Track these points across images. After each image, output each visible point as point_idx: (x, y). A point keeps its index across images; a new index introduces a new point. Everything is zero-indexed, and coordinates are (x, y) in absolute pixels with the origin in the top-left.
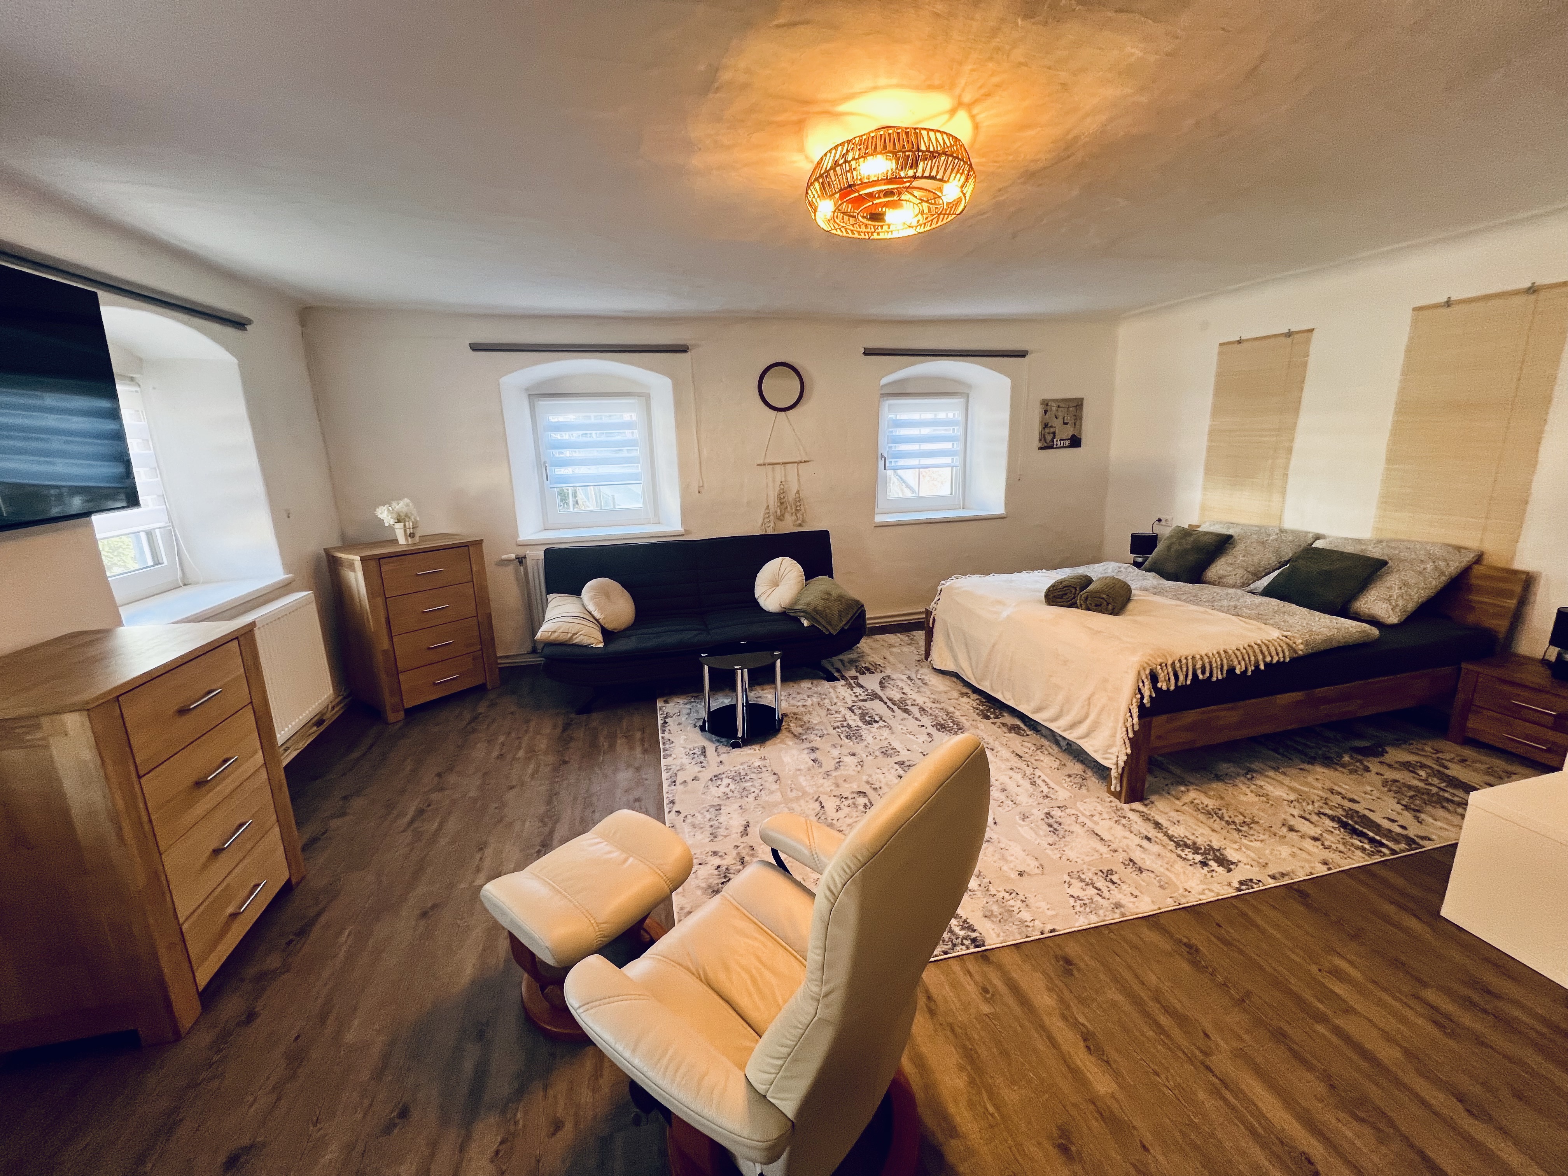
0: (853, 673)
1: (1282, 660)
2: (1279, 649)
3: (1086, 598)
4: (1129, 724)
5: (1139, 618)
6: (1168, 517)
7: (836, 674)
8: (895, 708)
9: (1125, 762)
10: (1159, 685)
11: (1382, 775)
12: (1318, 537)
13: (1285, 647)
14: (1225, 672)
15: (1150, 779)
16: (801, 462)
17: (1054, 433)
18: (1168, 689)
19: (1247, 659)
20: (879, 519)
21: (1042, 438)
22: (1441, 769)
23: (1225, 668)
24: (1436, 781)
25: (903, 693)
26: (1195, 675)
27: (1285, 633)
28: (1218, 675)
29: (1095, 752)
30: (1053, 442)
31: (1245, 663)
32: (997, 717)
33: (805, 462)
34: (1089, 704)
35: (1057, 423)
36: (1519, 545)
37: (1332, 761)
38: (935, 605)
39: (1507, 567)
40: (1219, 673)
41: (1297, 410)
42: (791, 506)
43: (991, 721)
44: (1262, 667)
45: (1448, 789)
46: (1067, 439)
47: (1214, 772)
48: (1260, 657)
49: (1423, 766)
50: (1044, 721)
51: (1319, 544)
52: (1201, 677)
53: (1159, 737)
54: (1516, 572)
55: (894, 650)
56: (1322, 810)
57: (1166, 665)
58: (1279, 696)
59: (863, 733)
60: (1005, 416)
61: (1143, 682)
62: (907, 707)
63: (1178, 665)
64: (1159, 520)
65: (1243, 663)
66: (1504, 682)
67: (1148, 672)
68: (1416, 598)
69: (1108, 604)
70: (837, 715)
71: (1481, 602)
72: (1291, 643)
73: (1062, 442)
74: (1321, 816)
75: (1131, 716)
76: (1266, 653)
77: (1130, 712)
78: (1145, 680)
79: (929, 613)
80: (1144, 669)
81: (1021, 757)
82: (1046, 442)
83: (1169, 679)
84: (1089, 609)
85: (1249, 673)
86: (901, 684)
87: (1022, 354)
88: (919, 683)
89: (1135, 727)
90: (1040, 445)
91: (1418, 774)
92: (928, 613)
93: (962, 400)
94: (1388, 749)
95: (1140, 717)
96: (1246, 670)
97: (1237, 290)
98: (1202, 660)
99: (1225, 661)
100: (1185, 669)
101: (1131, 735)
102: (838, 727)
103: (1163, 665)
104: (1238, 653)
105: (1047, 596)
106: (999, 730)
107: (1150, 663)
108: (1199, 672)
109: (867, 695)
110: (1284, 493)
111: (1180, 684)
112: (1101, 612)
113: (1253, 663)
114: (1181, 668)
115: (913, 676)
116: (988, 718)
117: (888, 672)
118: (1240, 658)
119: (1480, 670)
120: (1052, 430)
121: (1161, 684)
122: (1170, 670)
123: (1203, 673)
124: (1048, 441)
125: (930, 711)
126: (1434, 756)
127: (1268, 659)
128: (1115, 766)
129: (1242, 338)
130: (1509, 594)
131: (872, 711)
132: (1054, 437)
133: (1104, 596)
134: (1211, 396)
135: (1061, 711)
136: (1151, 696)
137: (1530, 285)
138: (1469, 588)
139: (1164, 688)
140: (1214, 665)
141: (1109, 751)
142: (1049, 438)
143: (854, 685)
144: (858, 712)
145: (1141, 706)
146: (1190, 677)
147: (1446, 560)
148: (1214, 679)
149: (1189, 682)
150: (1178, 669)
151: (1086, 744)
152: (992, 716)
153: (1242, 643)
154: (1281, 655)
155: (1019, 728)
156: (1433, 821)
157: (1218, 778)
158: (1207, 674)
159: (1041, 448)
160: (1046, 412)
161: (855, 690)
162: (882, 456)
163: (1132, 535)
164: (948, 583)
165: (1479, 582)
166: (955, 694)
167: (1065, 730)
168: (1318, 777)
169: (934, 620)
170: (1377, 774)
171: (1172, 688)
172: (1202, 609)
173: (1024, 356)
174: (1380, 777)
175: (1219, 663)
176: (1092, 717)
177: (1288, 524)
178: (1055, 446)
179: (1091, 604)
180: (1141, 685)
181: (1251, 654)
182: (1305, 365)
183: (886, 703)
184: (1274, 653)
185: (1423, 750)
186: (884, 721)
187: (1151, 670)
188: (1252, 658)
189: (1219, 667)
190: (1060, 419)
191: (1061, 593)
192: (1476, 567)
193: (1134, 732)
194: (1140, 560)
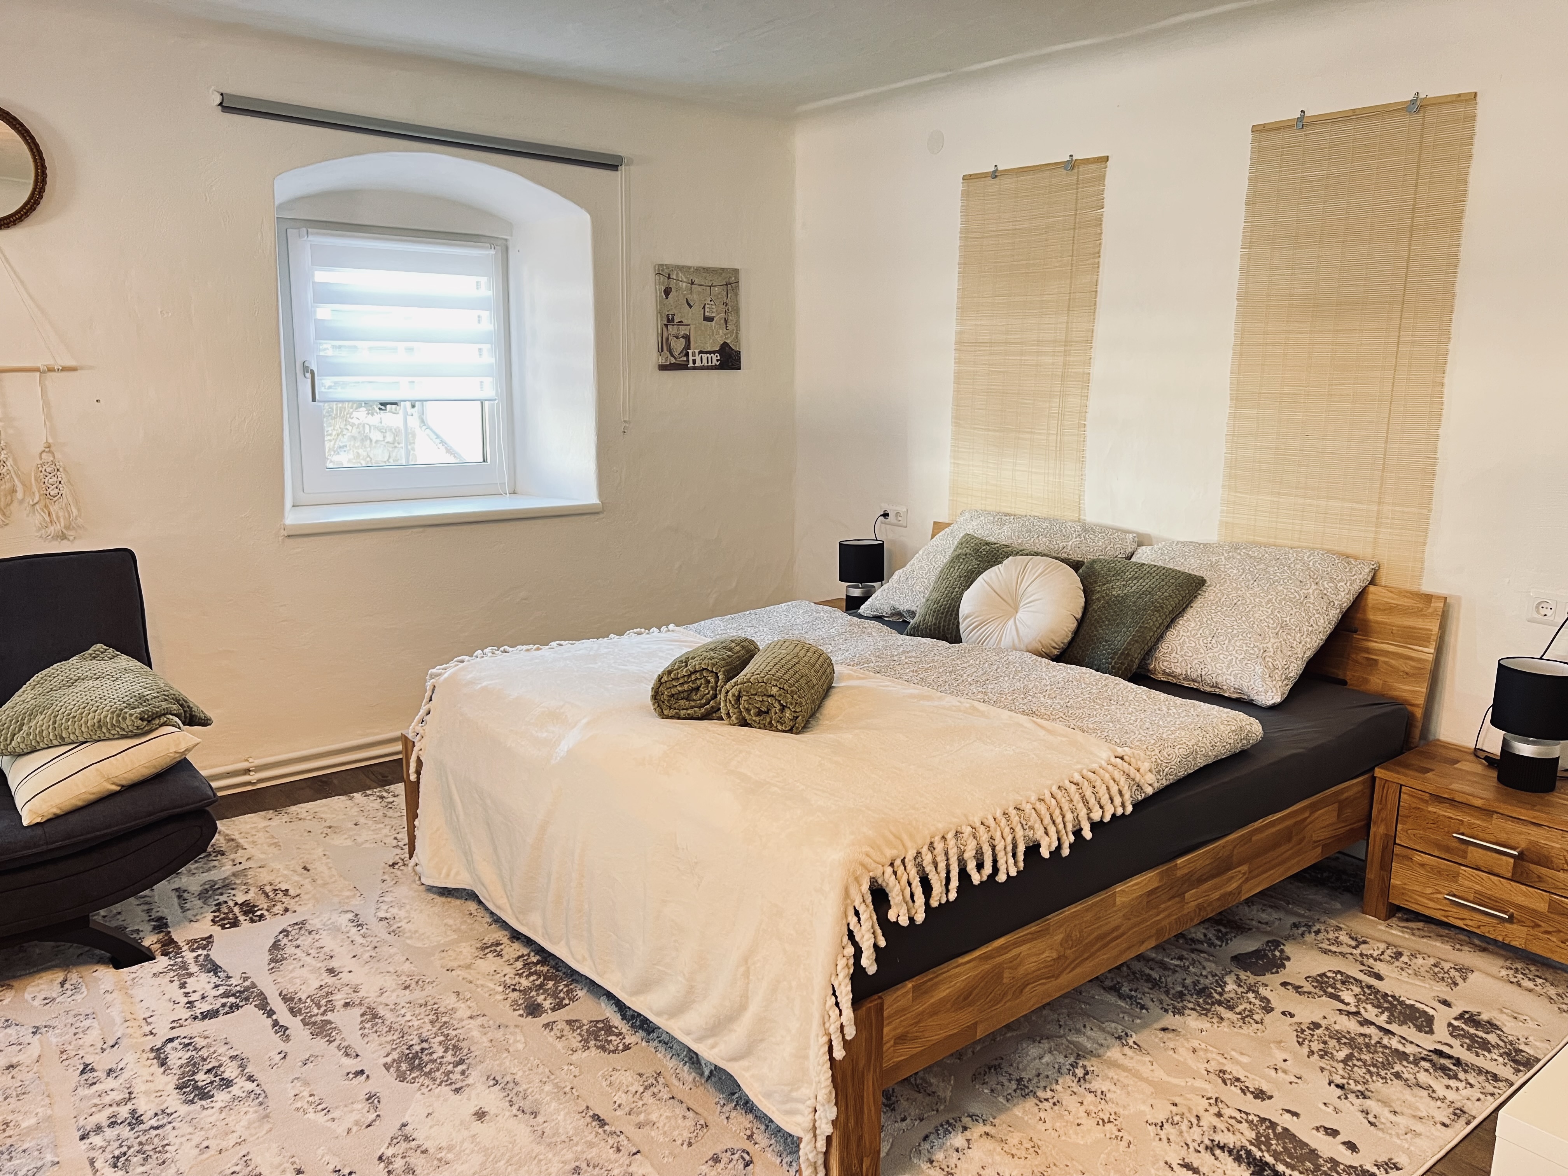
0: (203, 927)
1: (1120, 811)
2: (1114, 789)
3: (738, 698)
4: (833, 1028)
5: (847, 737)
6: (902, 509)
7: (150, 940)
8: (294, 1024)
9: (834, 1123)
10: (892, 916)
11: (1292, 1016)
12: (1142, 541)
13: (1122, 780)
14: (1021, 857)
15: (892, 1127)
16: (51, 370)
17: (687, 338)
18: (911, 919)
19: (1059, 820)
20: (293, 518)
21: (664, 345)
22: (1372, 981)
23: (1021, 849)
24: (1370, 1012)
25: (331, 971)
26: (964, 874)
27: (1120, 751)
28: (1008, 868)
29: (768, 1095)
30: (687, 355)
31: (1058, 832)
32: (559, 1006)
33: (64, 369)
34: (746, 974)
35: (692, 317)
36: (1427, 548)
37: (1210, 996)
38: (419, 729)
39: (1415, 588)
40: (1011, 861)
41: (1092, 306)
42: (26, 486)
43: (545, 1018)
44: (1087, 834)
45: (1393, 1027)
46: (714, 352)
47: (1016, 1076)
48: (1083, 813)
49: (1347, 980)
50: (659, 1014)
51: (1144, 556)
52: (976, 879)
53: (901, 1039)
54: (1428, 598)
55: (339, 841)
56: (1217, 1138)
57: (903, 861)
58: (1119, 888)
59: (171, 1138)
60: (585, 293)
61: (857, 913)
62: (329, 1016)
63: (927, 858)
64: (886, 515)
65: (1052, 830)
66: (1437, 799)
67: (865, 887)
68: (1299, 651)
69: (783, 708)
70: (110, 1083)
71: (1387, 653)
72: (1133, 772)
73: (705, 356)
74: (1218, 1152)
75: (837, 1004)
76: (1092, 801)
77: (834, 994)
78: (861, 909)
79: (410, 745)
80: (857, 880)
81: (602, 1123)
82: (672, 355)
83: (912, 896)
84: (744, 723)
85: (1066, 852)
86: (328, 942)
87: (611, 164)
88: (380, 930)
89: (846, 1030)
90: (661, 361)
91: (1342, 1002)
92: (408, 744)
93: (492, 252)
94: (1289, 949)
95: (856, 1003)
96: (1059, 847)
97: (986, 72)
98: (975, 837)
99: (1020, 833)
100: (942, 865)
101: (839, 1053)
102: (98, 1129)
103: (898, 862)
104: (1042, 808)
105: (656, 696)
106: (559, 1045)
107: (867, 861)
108: (971, 867)
109: (226, 995)
110: (1082, 460)
111: (934, 903)
112: (769, 727)
113: (1070, 827)
114: (935, 864)
115: (369, 916)
116: (534, 1010)
117: (302, 911)
118: (1047, 820)
119: (1403, 780)
120: (683, 331)
121: (898, 914)
122: (913, 872)
123: (980, 866)
124: (676, 354)
125: (390, 1017)
126: (1354, 951)
127: (1096, 816)
128: (811, 1135)
129: (1000, 168)
130: (1420, 638)
131: (222, 1049)
132: (688, 346)
133: (775, 690)
134: (956, 275)
135: (690, 990)
136: (875, 946)
137: (1411, 97)
138: (1366, 629)
139: (904, 922)
140: (1000, 847)
141: (794, 1094)
142: (678, 345)
143: (193, 968)
144: (177, 1057)
145: (858, 975)
146: (954, 883)
147: (1332, 580)
148: (1002, 878)
149: (953, 896)
150: (929, 869)
151: (747, 1075)
152: (547, 1004)
153: (1047, 785)
154: (1118, 800)
155: (609, 1029)
156: (1392, 1117)
157: (1024, 1090)
158: (988, 870)
159: (662, 368)
160: (667, 292)
161: (192, 984)
162: (306, 369)
163: (841, 545)
164: (448, 671)
165: (1380, 618)
166: (467, 950)
167: (700, 1040)
168: (1195, 1043)
169: (419, 763)
170: (1284, 1013)
171: (920, 918)
172: (966, 703)
173: (614, 167)
174: (1289, 1019)
175: (1009, 839)
176: (753, 1008)
177: (1091, 517)
178: (691, 365)
179: (748, 710)
180: (853, 920)
181: (1066, 807)
182: (1099, 222)
183: (271, 1013)
184: (1105, 800)
185: (1338, 943)
186: (251, 1078)
187: (873, 881)
188: (1069, 817)
189: (1010, 848)
190: (697, 309)
191: (686, 687)
192: (1372, 588)
193: (846, 1044)
194: (856, 593)
